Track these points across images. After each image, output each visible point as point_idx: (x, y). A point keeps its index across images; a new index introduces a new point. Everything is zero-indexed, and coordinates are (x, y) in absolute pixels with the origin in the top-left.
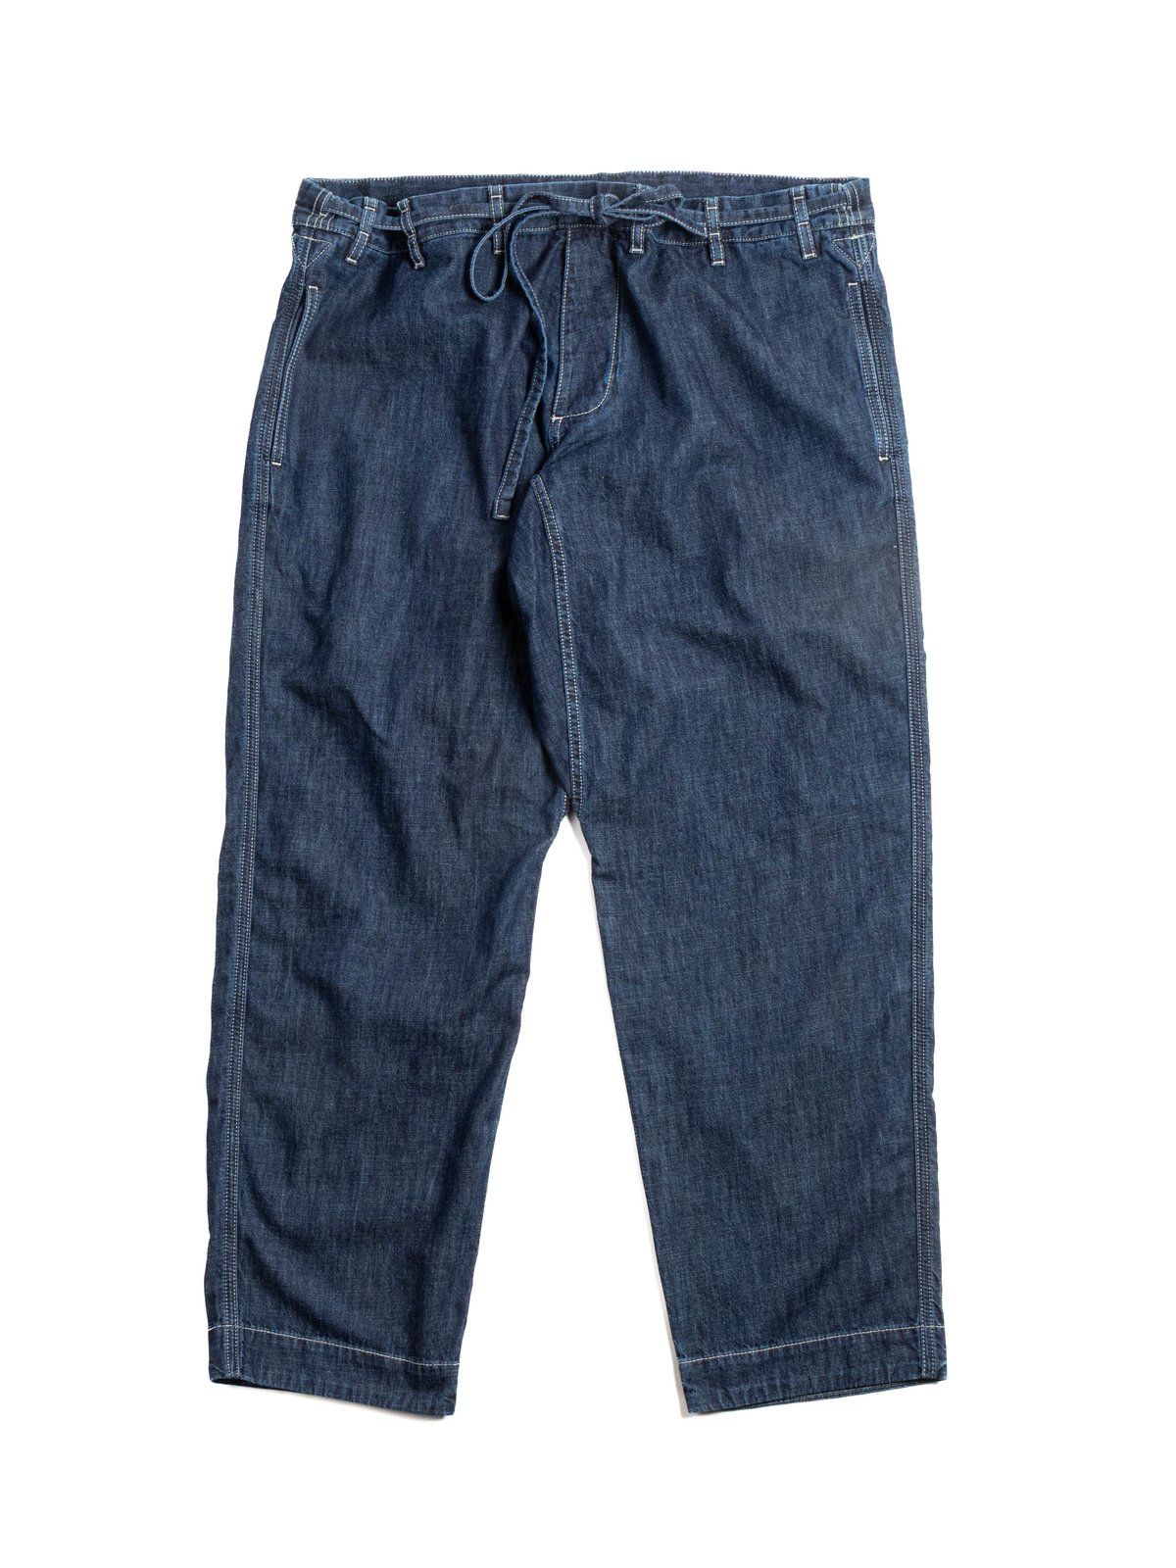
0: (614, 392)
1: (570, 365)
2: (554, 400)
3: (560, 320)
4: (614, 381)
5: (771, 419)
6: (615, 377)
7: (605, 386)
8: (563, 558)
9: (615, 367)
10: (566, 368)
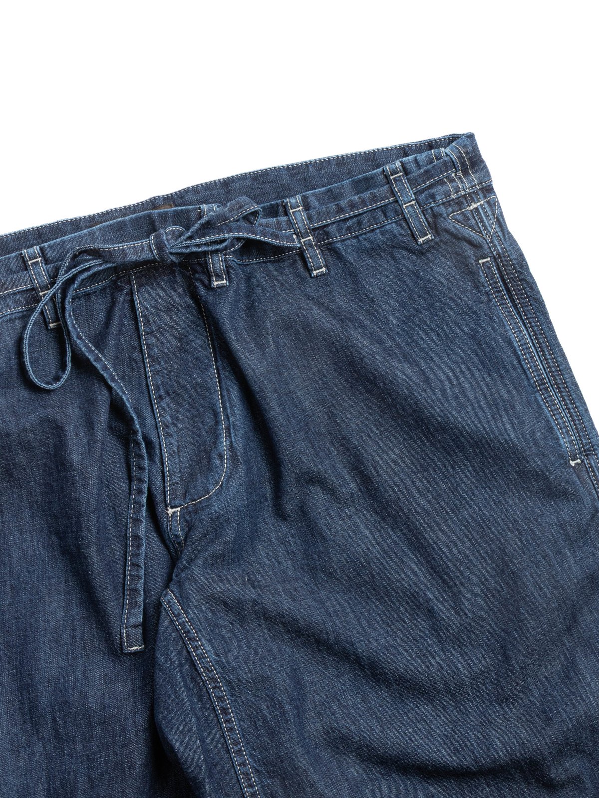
0: (234, 459)
1: (174, 441)
2: (164, 487)
3: (147, 386)
4: (231, 447)
5: (429, 449)
6: (231, 442)
7: (221, 456)
8: (224, 690)
9: (228, 429)
10: (169, 445)
